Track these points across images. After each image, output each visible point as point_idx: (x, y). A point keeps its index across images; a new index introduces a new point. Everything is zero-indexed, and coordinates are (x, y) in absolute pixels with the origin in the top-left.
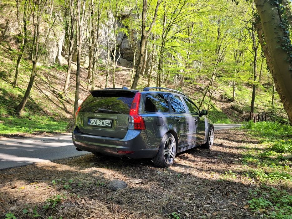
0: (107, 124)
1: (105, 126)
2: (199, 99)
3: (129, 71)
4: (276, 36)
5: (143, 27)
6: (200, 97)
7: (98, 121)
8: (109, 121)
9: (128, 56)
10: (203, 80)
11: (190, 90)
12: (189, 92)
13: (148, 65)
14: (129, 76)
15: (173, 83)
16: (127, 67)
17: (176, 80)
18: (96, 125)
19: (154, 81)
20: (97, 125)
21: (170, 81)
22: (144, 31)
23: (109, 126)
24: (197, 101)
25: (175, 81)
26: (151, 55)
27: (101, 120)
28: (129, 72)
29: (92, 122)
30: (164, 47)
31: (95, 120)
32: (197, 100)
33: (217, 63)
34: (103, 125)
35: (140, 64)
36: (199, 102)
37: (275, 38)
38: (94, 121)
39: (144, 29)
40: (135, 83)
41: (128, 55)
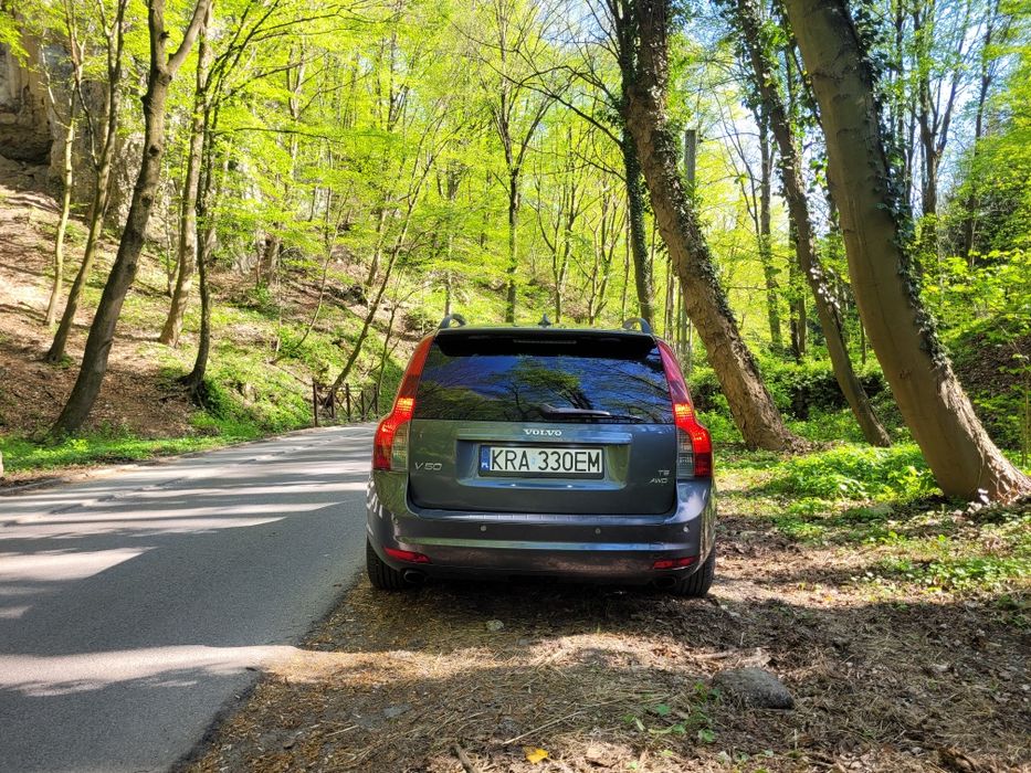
0: (580, 466)
1: (573, 471)
2: (335, 331)
3: (26, 205)
4: (869, 173)
5: (157, 37)
6: (339, 323)
7: (532, 453)
8: (587, 451)
9: (10, 140)
10: (340, 261)
11: (297, 297)
12: (296, 305)
13: (117, 187)
14: (28, 227)
15: (229, 266)
16: (10, 188)
17: (241, 258)
18: (524, 469)
19: (149, 254)
20: (534, 468)
21: (216, 259)
22: (159, 52)
23: (594, 470)
24: (329, 336)
25: (237, 258)
26: (129, 149)
27: (549, 451)
28: (26, 210)
29: (501, 460)
30: (214, 127)
31: (519, 451)
32: (331, 333)
33: (411, 207)
34: (561, 470)
35: (145, 186)
36: (341, 341)
37: (869, 179)
38: (511, 456)
39: (158, 44)
40: (125, 263)
41: (9, 136)
